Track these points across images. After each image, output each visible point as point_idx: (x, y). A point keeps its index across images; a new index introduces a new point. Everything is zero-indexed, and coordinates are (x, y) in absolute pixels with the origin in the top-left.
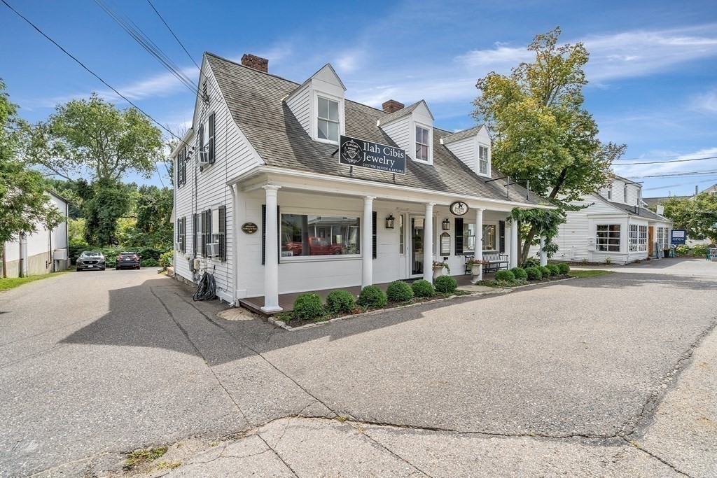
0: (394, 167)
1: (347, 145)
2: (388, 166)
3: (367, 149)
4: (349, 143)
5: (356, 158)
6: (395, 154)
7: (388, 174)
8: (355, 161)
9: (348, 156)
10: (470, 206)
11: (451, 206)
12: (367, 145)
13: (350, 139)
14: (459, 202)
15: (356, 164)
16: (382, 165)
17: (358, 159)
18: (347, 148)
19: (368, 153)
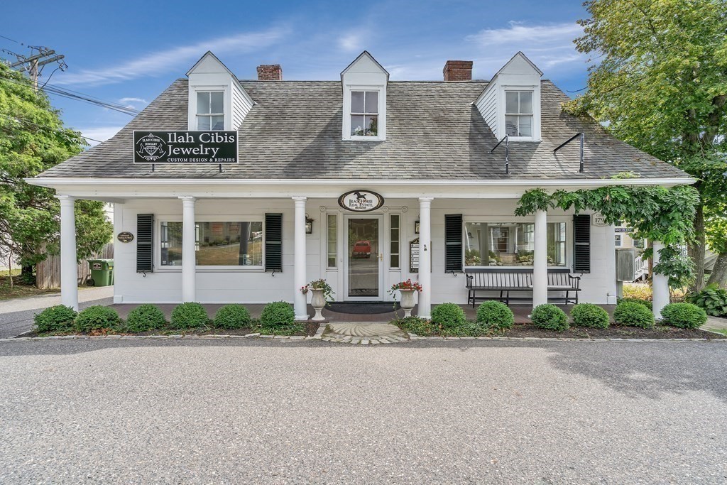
0: (218, 156)
1: (144, 141)
2: (209, 157)
3: (173, 139)
4: (145, 139)
5: (157, 154)
6: (220, 139)
7: (210, 167)
8: (155, 158)
9: (145, 154)
10: (385, 195)
11: (340, 200)
12: (173, 136)
13: (148, 133)
14: (357, 192)
15: (157, 161)
16: (199, 156)
17: (160, 155)
18: (144, 143)
19: (175, 145)
